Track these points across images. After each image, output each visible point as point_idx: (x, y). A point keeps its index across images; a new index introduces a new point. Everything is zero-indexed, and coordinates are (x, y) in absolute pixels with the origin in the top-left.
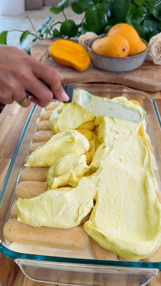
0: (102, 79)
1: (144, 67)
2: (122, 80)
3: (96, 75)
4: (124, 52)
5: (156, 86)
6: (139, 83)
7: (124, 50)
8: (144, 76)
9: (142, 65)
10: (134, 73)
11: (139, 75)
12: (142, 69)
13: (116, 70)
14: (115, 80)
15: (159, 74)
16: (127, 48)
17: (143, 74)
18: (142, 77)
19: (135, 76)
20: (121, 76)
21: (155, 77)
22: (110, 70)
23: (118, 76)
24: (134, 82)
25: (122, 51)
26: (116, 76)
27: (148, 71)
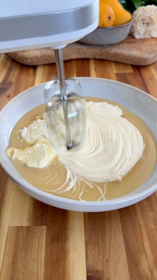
0: (85, 54)
1: (129, 40)
2: (109, 54)
3: (79, 49)
4: (110, 20)
5: (148, 59)
6: (128, 56)
7: (109, 18)
8: (132, 48)
9: (127, 38)
10: (121, 46)
11: (126, 48)
12: (128, 42)
13: (102, 42)
14: (101, 55)
15: (147, 46)
16: (112, 16)
17: (130, 47)
18: (130, 49)
19: (122, 49)
20: (107, 50)
21: (144, 49)
22: (94, 43)
23: (104, 50)
24: (123, 55)
25: (108, 19)
26: (102, 50)
27: (135, 44)
